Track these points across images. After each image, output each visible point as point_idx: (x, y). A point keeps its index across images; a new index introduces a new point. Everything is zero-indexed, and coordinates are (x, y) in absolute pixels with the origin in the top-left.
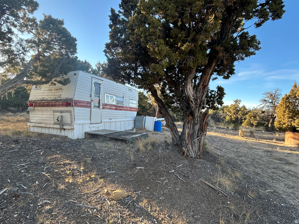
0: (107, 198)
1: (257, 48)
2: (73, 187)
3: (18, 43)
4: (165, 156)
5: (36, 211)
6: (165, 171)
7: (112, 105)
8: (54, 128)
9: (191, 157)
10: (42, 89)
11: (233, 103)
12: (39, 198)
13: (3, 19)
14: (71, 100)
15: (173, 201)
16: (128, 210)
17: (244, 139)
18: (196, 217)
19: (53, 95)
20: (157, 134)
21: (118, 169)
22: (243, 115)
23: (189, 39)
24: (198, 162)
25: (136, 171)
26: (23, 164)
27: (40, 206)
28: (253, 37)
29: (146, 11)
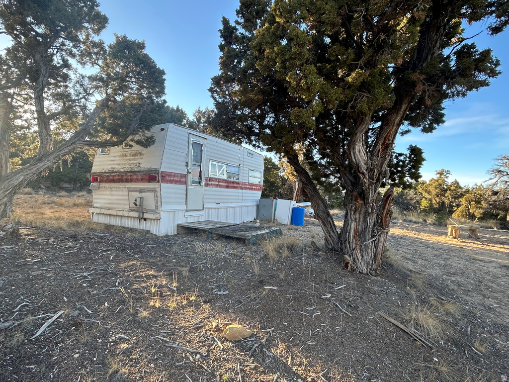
0: (216, 337)
1: (493, 73)
2: (161, 315)
3: (77, 82)
4: (314, 269)
5: (107, 351)
6: (314, 296)
7: (220, 179)
8: (128, 217)
9: (359, 272)
10: (111, 155)
11: (435, 176)
12: (110, 330)
13: (56, 46)
14: (156, 171)
15: (332, 349)
16: (253, 360)
17: (457, 243)
18: (375, 380)
19: (128, 164)
20: (297, 230)
21: (233, 288)
22: (455, 198)
23: (361, 62)
24: (373, 281)
25: (264, 293)
26: (84, 274)
27: (112, 342)
28: (486, 54)
29: (285, 18)
